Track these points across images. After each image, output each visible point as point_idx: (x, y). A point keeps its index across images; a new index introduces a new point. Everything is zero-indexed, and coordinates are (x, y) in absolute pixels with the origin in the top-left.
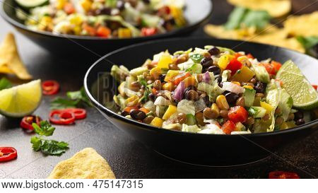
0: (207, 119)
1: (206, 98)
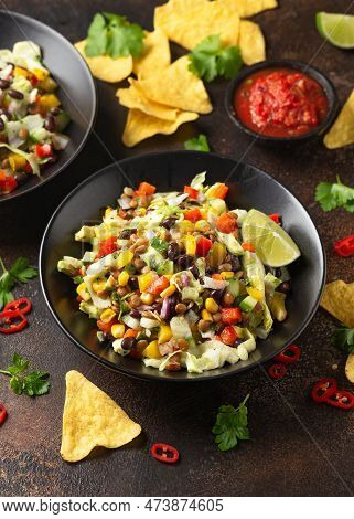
0: (204, 332)
1: (195, 307)
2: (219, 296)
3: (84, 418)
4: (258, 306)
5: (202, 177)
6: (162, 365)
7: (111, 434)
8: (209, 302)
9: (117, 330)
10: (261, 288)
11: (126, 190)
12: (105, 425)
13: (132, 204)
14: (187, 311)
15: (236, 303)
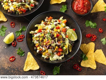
0: (54, 53)
1: (53, 48)
2: (59, 46)
3: (29, 63)
4: (66, 49)
5: (62, 17)
6: (45, 57)
7: (34, 67)
8: (57, 47)
9: (38, 48)
10: (67, 45)
11: (47, 17)
12: (33, 65)
13: (47, 21)
14: (52, 48)
15: (62, 48)
